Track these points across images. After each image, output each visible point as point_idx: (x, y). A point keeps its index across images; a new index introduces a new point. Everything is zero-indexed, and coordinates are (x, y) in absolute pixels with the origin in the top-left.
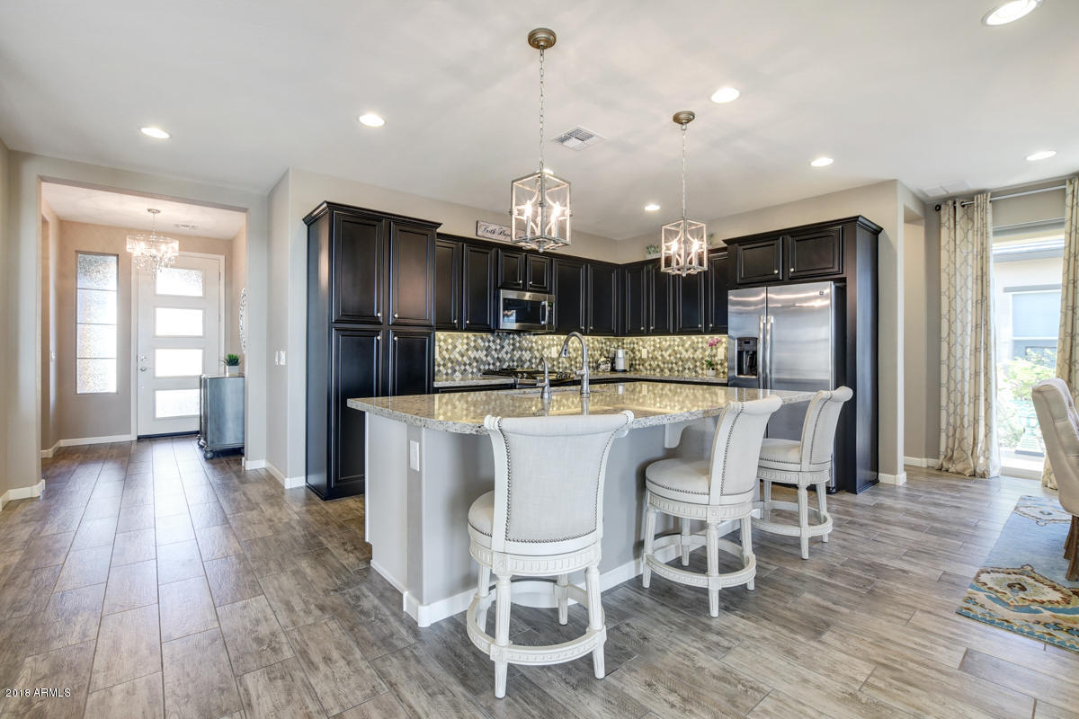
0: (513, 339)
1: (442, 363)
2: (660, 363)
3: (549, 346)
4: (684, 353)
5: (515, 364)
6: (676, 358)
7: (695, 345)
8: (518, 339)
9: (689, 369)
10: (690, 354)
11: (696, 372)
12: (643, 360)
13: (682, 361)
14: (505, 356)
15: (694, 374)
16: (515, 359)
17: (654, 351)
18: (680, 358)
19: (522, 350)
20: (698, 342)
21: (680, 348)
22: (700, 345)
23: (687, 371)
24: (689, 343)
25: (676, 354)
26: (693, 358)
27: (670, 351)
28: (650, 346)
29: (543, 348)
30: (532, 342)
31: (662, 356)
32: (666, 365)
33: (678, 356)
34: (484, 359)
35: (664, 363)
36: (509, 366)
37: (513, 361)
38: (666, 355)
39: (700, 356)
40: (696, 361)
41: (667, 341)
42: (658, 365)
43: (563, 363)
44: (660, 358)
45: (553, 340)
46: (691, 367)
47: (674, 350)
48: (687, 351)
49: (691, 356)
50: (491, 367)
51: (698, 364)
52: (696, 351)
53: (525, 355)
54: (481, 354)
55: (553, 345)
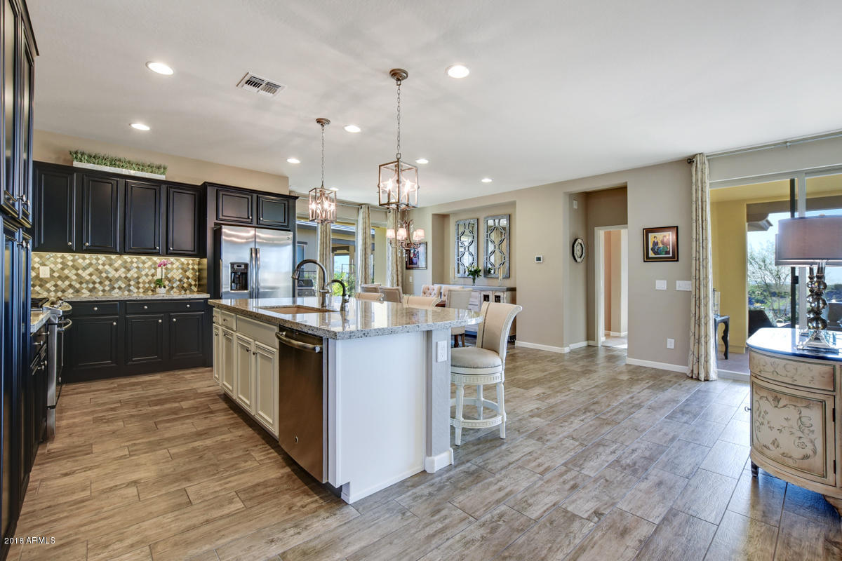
2: (73, 283)
4: (114, 272)
6: (100, 277)
7: (128, 265)
9: (120, 288)
10: (122, 272)
11: (129, 291)
12: (41, 280)
13: (110, 280)
15: (126, 293)
17: (63, 269)
18: (107, 278)
20: (132, 262)
21: (107, 267)
22: (135, 265)
23: (117, 290)
24: (120, 262)
25: (101, 272)
26: (126, 278)
27: (91, 270)
28: (55, 263)
31: (77, 275)
32: (84, 285)
33: (104, 275)
35: (81, 283)
38: (85, 274)
39: (136, 275)
40: (129, 280)
41: (85, 259)
42: (70, 286)
44: (74, 277)
46: (123, 286)
47: (97, 270)
48: (116, 270)
49: (123, 276)
51: (132, 283)
52: (129, 270)
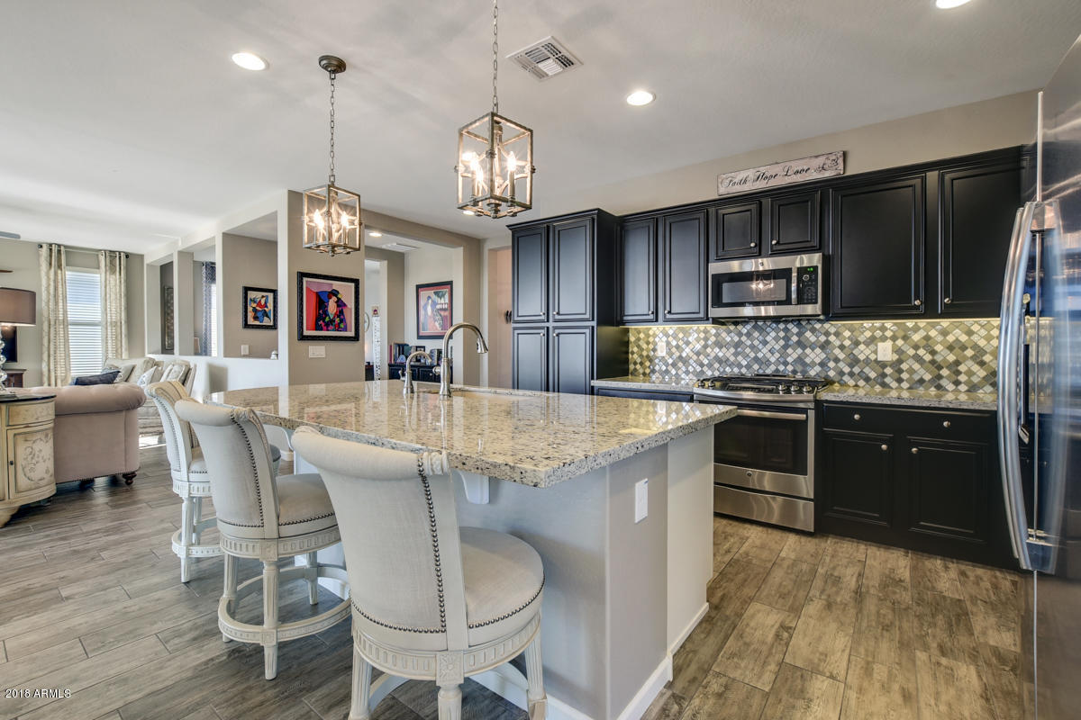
0: (786, 330)
1: (639, 360)
3: (872, 340)
5: (790, 368)
8: (795, 330)
14: (769, 355)
16: (790, 360)
19: (804, 347)
29: (857, 343)
30: (827, 334)
34: (732, 359)
36: (777, 370)
37: (786, 364)
43: (911, 371)
45: (883, 329)
50: (744, 371)
53: (812, 356)
54: (728, 353)
55: (884, 339)
